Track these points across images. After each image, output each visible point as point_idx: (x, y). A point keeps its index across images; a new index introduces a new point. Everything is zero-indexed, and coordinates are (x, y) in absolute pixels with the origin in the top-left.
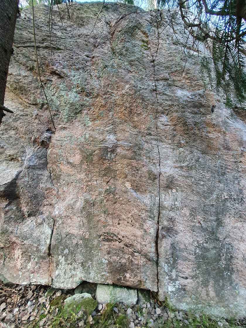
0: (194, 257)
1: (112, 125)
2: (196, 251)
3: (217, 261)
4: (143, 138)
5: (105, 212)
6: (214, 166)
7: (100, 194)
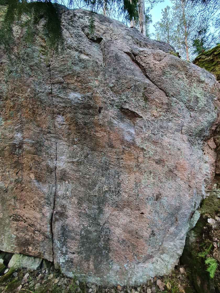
0: (80, 237)
1: (21, 124)
2: (81, 233)
3: (97, 241)
4: (45, 136)
5: (14, 198)
6: (100, 162)
7: (11, 183)
